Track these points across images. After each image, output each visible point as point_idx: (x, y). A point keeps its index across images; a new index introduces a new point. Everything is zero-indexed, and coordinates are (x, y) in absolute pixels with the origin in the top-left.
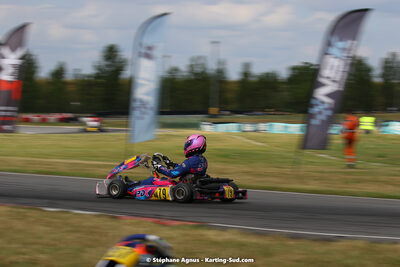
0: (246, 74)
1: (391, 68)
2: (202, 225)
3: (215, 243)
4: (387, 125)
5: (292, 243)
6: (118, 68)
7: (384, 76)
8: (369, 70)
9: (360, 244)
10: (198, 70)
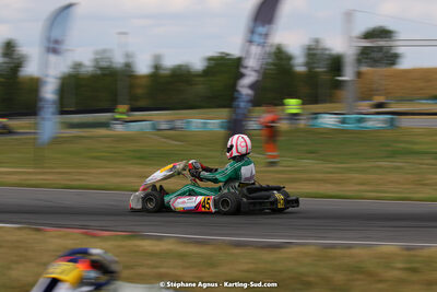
0: (157, 67)
1: (314, 55)
2: (135, 235)
3: (152, 254)
4: (316, 118)
5: (237, 251)
6: (16, 65)
7: (307, 64)
8: (289, 58)
9: (311, 250)
10: (104, 64)
